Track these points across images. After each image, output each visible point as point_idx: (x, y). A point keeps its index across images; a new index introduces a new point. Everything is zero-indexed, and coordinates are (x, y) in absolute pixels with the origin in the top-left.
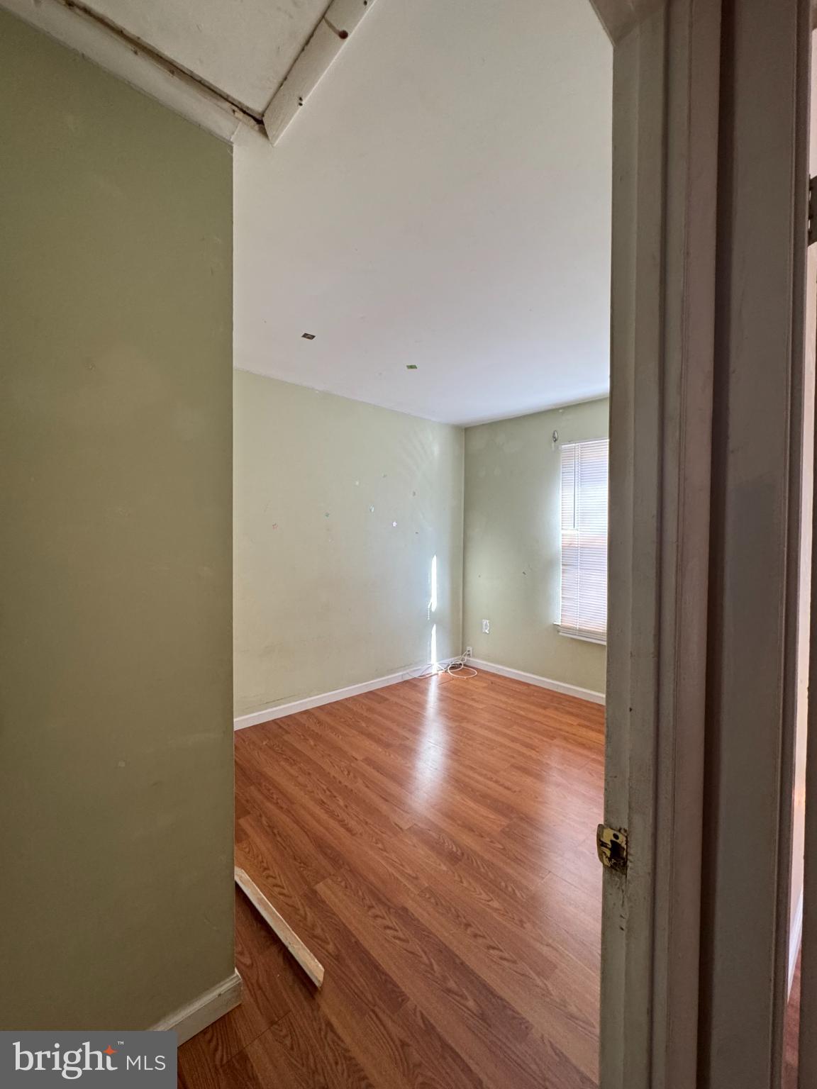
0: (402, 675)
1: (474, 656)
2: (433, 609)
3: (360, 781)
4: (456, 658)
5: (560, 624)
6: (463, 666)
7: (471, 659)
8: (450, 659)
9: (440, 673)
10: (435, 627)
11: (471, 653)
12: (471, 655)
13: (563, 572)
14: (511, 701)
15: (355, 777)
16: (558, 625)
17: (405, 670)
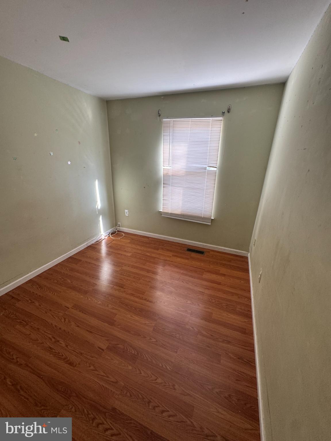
0: (87, 244)
1: (122, 227)
2: (99, 208)
3: (73, 323)
4: (113, 228)
5: (162, 211)
6: (117, 232)
7: (120, 228)
8: (110, 230)
9: (106, 237)
10: (101, 216)
11: (120, 225)
12: (120, 226)
13: (163, 187)
14: (143, 248)
15: (69, 321)
16: (161, 212)
17: (88, 241)
